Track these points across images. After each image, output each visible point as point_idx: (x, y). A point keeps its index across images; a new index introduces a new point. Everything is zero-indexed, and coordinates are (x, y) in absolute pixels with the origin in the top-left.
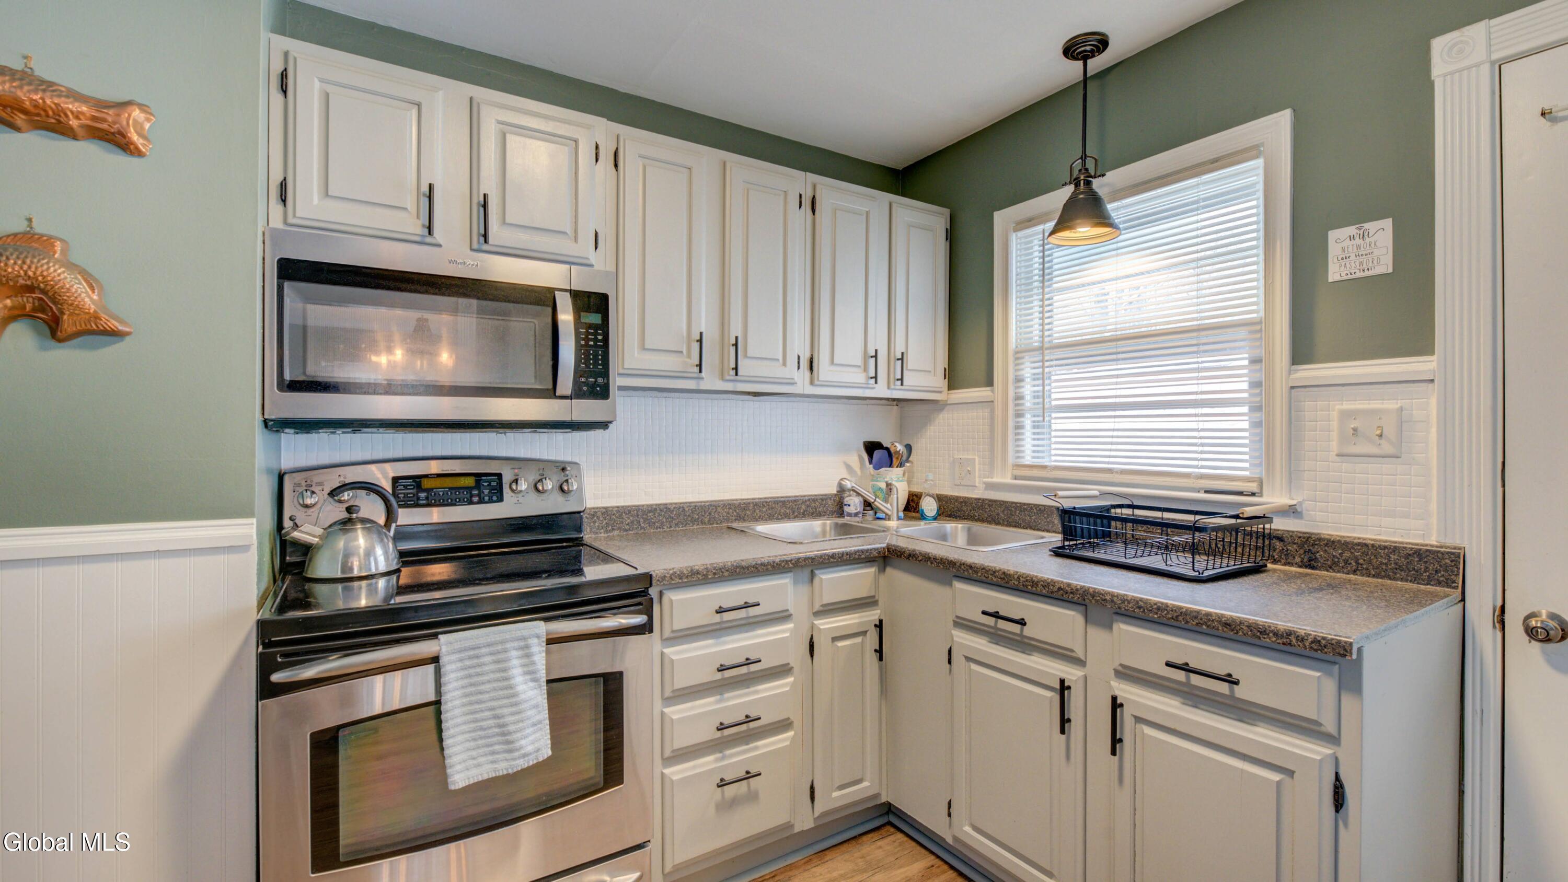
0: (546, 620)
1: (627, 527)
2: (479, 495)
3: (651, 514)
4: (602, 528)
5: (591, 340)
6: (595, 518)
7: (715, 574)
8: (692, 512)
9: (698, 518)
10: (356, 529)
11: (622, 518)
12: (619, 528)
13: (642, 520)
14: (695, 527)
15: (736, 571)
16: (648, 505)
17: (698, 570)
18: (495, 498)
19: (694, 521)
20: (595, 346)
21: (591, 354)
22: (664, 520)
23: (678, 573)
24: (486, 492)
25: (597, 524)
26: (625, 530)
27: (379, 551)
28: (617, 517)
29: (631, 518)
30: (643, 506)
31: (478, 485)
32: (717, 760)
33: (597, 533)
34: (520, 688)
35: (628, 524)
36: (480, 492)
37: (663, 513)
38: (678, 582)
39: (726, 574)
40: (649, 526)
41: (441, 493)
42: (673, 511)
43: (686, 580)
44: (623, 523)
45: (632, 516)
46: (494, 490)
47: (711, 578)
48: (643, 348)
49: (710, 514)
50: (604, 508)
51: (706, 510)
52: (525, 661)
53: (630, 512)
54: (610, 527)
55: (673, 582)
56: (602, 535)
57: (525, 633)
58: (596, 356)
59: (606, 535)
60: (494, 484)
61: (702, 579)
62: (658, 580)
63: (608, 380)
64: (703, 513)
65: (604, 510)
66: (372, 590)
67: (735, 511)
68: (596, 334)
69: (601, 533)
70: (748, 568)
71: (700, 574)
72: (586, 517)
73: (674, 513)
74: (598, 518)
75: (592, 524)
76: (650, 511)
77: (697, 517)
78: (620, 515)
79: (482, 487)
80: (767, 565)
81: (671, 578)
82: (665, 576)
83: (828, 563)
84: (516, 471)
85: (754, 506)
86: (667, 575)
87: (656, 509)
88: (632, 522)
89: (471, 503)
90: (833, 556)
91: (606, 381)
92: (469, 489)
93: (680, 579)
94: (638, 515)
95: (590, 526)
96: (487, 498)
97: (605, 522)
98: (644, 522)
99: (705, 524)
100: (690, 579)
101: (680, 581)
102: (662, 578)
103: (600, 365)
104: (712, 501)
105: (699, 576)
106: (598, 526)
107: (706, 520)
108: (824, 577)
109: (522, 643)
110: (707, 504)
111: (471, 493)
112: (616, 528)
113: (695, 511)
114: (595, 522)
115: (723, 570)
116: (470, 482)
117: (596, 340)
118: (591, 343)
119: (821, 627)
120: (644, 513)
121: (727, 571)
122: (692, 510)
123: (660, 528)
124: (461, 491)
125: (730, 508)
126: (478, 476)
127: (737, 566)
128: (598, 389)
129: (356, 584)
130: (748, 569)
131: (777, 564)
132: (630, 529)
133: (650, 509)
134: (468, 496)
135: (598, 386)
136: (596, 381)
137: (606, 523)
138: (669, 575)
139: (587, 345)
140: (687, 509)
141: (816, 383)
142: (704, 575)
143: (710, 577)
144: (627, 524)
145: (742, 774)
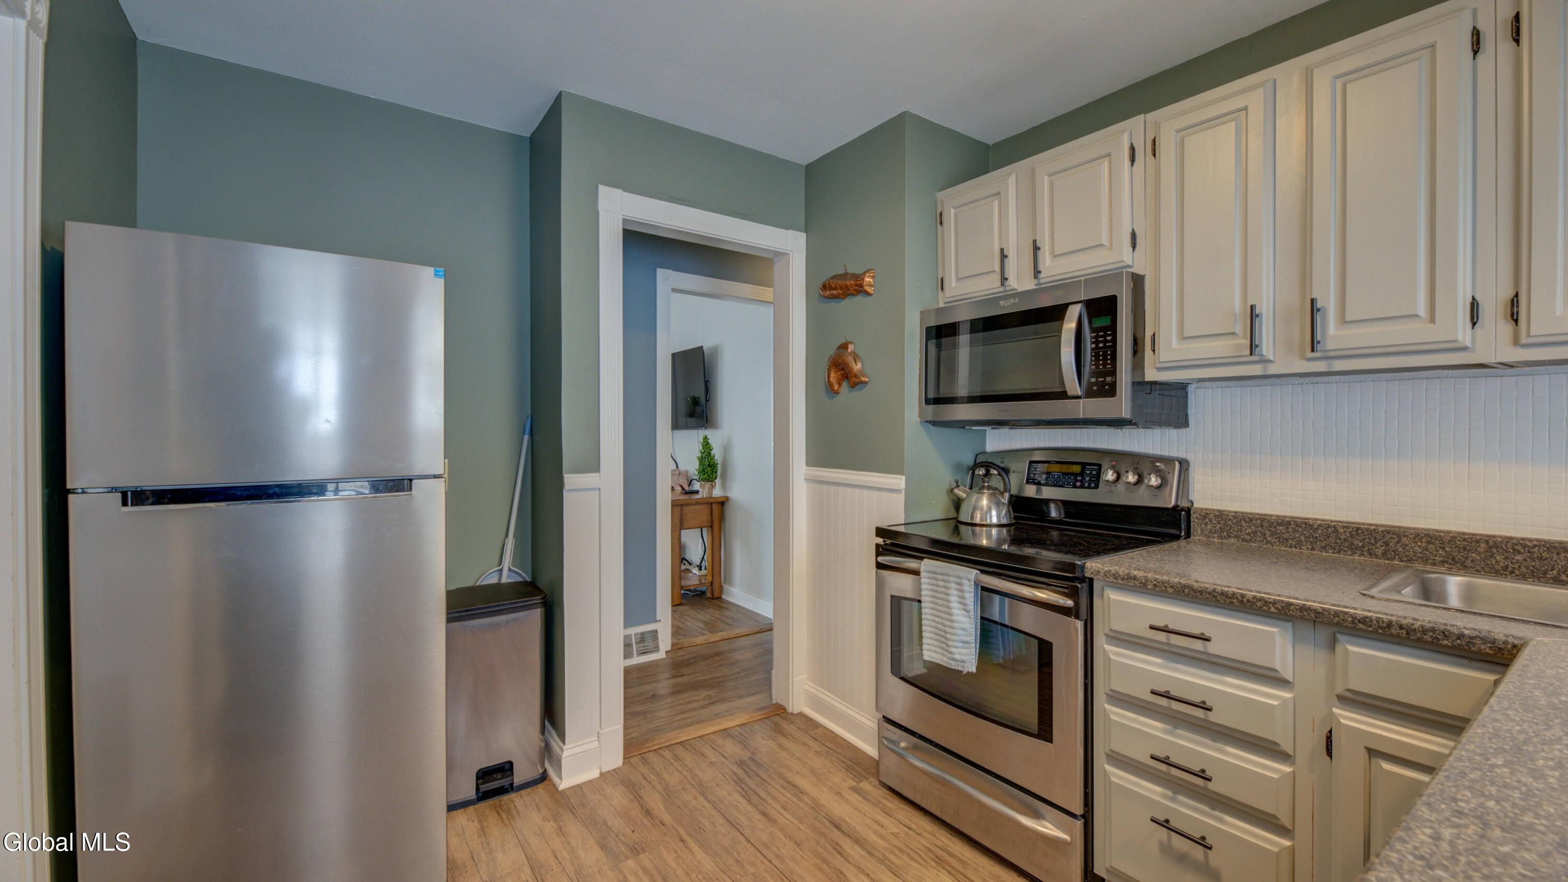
0: (983, 572)
1: (1248, 537)
2: (1081, 481)
3: (1281, 528)
4: (1216, 532)
5: (1101, 342)
6: (1207, 520)
7: (1155, 585)
8: (1352, 536)
9: (1363, 546)
10: (984, 493)
11: (1241, 526)
12: (1236, 537)
13: (1268, 533)
14: (1356, 557)
15: (1184, 591)
16: (1278, 516)
17: (1135, 576)
18: (1093, 485)
19: (1353, 549)
20: (1105, 347)
21: (1101, 356)
22: (1303, 538)
23: (1113, 572)
24: (1087, 479)
25: (1209, 527)
26: (1244, 540)
27: (994, 513)
28: (1234, 524)
29: (1253, 528)
30: (1271, 516)
31: (1082, 473)
32: (1164, 796)
33: (1209, 537)
34: (955, 611)
35: (1249, 534)
36: (1082, 478)
37: (1300, 530)
38: (1113, 582)
39: (1170, 590)
40: (1279, 542)
41: (1056, 476)
42: (1317, 529)
43: (1121, 582)
44: (1241, 532)
45: (1254, 525)
46: (1093, 478)
47: (1149, 589)
48: (1184, 338)
49: (1386, 544)
50: (1219, 511)
51: (1378, 537)
52: (960, 593)
53: (1251, 520)
54: (1225, 533)
55: (1107, 579)
56: (1216, 540)
57: (962, 574)
58: (1105, 355)
59: (1220, 541)
60: (1094, 473)
61: (1140, 587)
62: (1092, 573)
63: (1116, 378)
64: (1373, 541)
65: (1218, 513)
66: (989, 536)
67: (1443, 548)
68: (1105, 336)
69: (1214, 538)
70: (1201, 592)
71: (1138, 581)
72: (1196, 517)
73: (1319, 532)
74: (1211, 521)
75: (1203, 526)
76: (1280, 524)
77: (1361, 544)
78: (1237, 522)
79: (1085, 475)
80: (1230, 598)
81: (1105, 575)
82: (1099, 571)
83: (1354, 628)
84: (1114, 463)
85: (1490, 547)
86: (1101, 570)
87: (1289, 523)
88: (1255, 533)
89: (1075, 486)
90: (1364, 620)
91: (1114, 380)
92: (1076, 475)
93: (1115, 579)
94: (1262, 526)
95: (1200, 528)
96: (1086, 485)
97: (1218, 526)
98: (1272, 535)
99: (1376, 556)
100: (1125, 582)
101: (1115, 581)
102: (1096, 572)
103: (1109, 364)
104: (1390, 526)
105: (1136, 582)
106: (1211, 529)
107: (1379, 552)
108: (1351, 648)
109: (958, 580)
110: (1381, 529)
111: (1076, 478)
112: (1232, 535)
113: (1358, 534)
114: (1206, 524)
115: (1166, 585)
116: (1077, 469)
117: (1105, 341)
118: (1101, 345)
119: (1342, 721)
120: (1271, 524)
121: (1172, 587)
122: (1350, 533)
123: (1296, 548)
124: (1070, 476)
125: (1429, 543)
126: (1084, 465)
127: (1185, 585)
128: (1107, 387)
129: (978, 529)
130: (1201, 594)
131: (1248, 601)
132: (1251, 540)
133: (1280, 521)
134: (1074, 481)
135: (1107, 384)
136: (1105, 380)
137: (1221, 528)
138: (1103, 572)
139: (1097, 347)
140: (1341, 531)
141: (1524, 340)
142: (1142, 583)
143: (1149, 587)
144: (1247, 534)
145: (1197, 835)
